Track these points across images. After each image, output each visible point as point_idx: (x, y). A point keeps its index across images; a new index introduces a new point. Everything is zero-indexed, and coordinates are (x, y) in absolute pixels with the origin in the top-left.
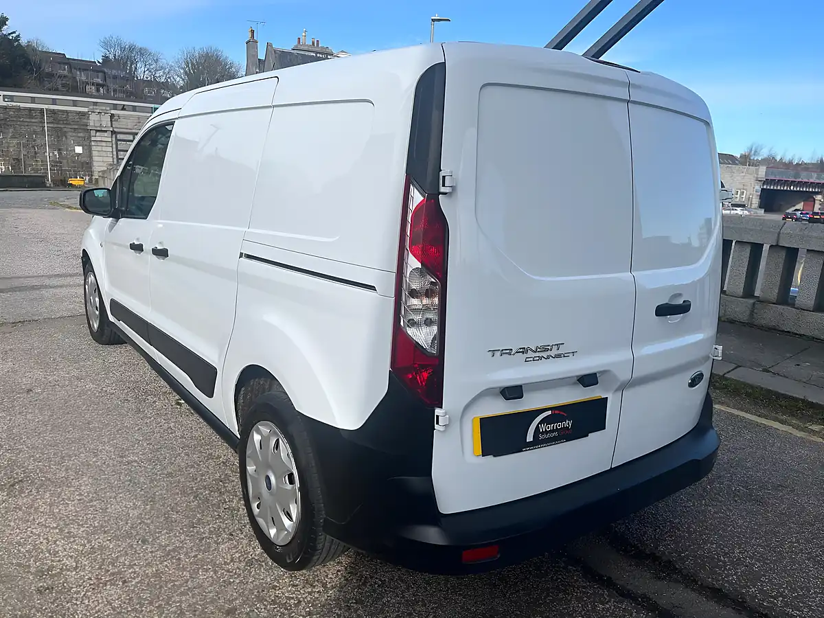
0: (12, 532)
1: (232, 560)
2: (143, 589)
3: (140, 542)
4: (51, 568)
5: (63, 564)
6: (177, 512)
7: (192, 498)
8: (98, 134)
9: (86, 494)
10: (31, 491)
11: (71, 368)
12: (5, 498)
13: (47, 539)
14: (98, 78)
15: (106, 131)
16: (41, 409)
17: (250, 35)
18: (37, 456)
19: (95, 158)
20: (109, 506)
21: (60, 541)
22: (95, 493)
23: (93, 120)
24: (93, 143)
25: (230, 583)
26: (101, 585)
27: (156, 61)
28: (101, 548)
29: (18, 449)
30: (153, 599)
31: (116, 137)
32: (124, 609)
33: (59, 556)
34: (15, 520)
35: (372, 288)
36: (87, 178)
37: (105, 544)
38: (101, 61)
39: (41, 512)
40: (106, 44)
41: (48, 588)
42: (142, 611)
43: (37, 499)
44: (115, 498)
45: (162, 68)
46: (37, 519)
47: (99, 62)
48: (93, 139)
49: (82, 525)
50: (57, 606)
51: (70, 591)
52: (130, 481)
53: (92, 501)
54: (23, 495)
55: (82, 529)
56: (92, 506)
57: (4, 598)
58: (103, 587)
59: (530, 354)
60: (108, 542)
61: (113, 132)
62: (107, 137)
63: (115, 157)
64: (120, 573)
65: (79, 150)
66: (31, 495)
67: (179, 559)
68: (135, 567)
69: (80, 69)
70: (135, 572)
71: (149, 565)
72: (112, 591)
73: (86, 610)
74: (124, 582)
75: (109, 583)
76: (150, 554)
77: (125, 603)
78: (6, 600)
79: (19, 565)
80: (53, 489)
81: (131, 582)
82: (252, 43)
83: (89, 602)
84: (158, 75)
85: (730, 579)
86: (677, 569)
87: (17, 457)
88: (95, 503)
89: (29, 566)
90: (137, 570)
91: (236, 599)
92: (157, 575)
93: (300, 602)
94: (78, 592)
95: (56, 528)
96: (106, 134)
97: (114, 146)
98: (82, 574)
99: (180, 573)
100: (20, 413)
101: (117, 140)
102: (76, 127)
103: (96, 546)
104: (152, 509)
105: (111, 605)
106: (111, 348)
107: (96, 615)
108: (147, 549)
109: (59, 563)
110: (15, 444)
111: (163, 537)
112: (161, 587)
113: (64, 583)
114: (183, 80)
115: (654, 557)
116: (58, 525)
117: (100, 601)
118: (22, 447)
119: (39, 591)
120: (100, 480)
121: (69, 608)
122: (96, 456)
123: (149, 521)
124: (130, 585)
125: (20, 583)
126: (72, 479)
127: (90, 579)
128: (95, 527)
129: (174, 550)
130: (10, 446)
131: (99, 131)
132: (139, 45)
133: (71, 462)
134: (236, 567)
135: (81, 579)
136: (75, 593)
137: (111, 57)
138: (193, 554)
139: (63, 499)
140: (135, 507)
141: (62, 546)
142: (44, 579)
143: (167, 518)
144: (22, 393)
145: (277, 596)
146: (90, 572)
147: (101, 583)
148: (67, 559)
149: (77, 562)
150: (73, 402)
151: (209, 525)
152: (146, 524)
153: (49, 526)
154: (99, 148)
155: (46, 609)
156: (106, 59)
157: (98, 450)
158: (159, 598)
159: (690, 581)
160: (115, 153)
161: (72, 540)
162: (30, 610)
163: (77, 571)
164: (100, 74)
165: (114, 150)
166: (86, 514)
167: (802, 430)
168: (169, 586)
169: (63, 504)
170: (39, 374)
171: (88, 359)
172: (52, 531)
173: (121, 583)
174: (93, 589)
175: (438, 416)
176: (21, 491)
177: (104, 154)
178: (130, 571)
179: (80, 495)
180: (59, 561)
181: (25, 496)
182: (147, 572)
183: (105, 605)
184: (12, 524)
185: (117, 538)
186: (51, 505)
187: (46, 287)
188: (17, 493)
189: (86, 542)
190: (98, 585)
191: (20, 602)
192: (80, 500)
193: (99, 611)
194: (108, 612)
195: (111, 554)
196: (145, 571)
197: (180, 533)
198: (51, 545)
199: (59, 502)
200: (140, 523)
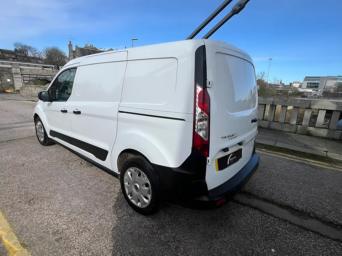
0: (36, 220)
1: (124, 215)
2: (97, 232)
3: (89, 214)
4: (58, 231)
5: (62, 228)
6: (98, 202)
7: (101, 196)
8: (16, 75)
9: (61, 200)
10: (38, 202)
11: (36, 155)
12: (28, 207)
13: (52, 219)
14: (13, 56)
15: (19, 74)
16: (31, 171)
17: (69, 43)
18: (36, 189)
19: (15, 83)
20: (71, 203)
21: (58, 219)
22: (64, 199)
23: (14, 70)
24: (14, 78)
25: (127, 223)
26: (81, 233)
27: (35, 51)
28: (75, 219)
29: (27, 187)
30: (102, 235)
31: (23, 76)
32: (93, 240)
33: (60, 225)
34: (36, 214)
35: (183, 120)
36: (13, 90)
37: (75, 217)
38: (14, 50)
39: (46, 210)
40: (16, 45)
41: (60, 239)
42: (100, 239)
43: (42, 205)
44: (72, 200)
45: (37, 53)
46: (45, 212)
47: (13, 51)
48: (14, 76)
49: (64, 211)
50: (66, 245)
51: (69, 238)
52: (75, 193)
53: (64, 202)
54: (35, 204)
55: (65, 213)
56: (65, 204)
57: (43, 246)
58: (81, 234)
59: (230, 137)
60: (77, 216)
61: (22, 74)
62: (19, 76)
63: (23, 82)
64: (86, 227)
65: (9, 80)
66: (39, 204)
67: (105, 218)
68: (91, 224)
69: (6, 53)
70: (91, 226)
71: (95, 222)
72: (86, 234)
73: (79, 244)
74: (89, 230)
75: (83, 232)
76: (94, 218)
77: (92, 238)
78: (44, 247)
79: (44, 232)
80: (47, 200)
81: (92, 229)
82: (70, 46)
83: (78, 240)
84: (36, 55)
85: (267, 195)
86: (252, 194)
87: (27, 190)
88: (66, 203)
89: (49, 232)
90: (92, 225)
91: (131, 229)
92: (100, 225)
93: (153, 226)
94: (72, 238)
95: (54, 214)
96: (19, 75)
97: (22, 79)
98: (71, 230)
99: (108, 223)
100: (22, 174)
101: (23, 77)
102: (7, 73)
103: (72, 218)
104: (88, 202)
105: (87, 240)
106: (49, 147)
107: (83, 245)
108: (92, 216)
109: (60, 228)
110: (25, 185)
111: (96, 211)
112: (103, 229)
113: (65, 235)
114: (46, 57)
115: (245, 192)
116: (55, 213)
117: (83, 239)
118: (28, 186)
119: (57, 240)
120: (64, 194)
121: (71, 245)
122: (59, 186)
123: (89, 206)
124: (91, 231)
125: (47, 239)
126: (53, 195)
127: (75, 231)
128: (69, 212)
129: (102, 215)
130: (23, 186)
131: (16, 74)
132: (28, 45)
133: (50, 189)
134: (126, 217)
135: (72, 232)
136: (71, 238)
137: (18, 49)
138: (110, 215)
139: (53, 203)
140: (82, 202)
141: (59, 221)
142: (57, 235)
143: (95, 204)
144: (20, 166)
145: (145, 225)
146: (74, 229)
147: (80, 232)
148: (63, 226)
149: (68, 226)
150: (42, 167)
151: (111, 204)
152: (88, 207)
153: (51, 214)
154: (17, 80)
155: (62, 247)
156: (16, 50)
157: (58, 183)
158: (104, 234)
159: (257, 197)
160: (23, 81)
161: (62, 218)
162: (56, 249)
163: (69, 229)
164: (14, 55)
165: (22, 80)
166: (64, 208)
167: (260, 151)
168: (106, 228)
169: (53, 205)
170: (24, 159)
171: (42, 151)
172: (53, 216)
173: (88, 231)
174: (78, 235)
175: (209, 160)
176: (34, 203)
177: (19, 81)
178: (89, 226)
179: (58, 200)
180: (60, 227)
181: (36, 205)
182: (96, 225)
183: (85, 240)
184: (35, 216)
185: (79, 214)
186: (49, 206)
187: (15, 127)
188: (32, 204)
189: (68, 218)
190: (79, 234)
191: (50, 246)
192: (59, 202)
193: (84, 243)
194: (87, 243)
195: (80, 220)
196: (95, 225)
197: (102, 209)
198: (54, 221)
199: (51, 205)
200: (86, 208)
